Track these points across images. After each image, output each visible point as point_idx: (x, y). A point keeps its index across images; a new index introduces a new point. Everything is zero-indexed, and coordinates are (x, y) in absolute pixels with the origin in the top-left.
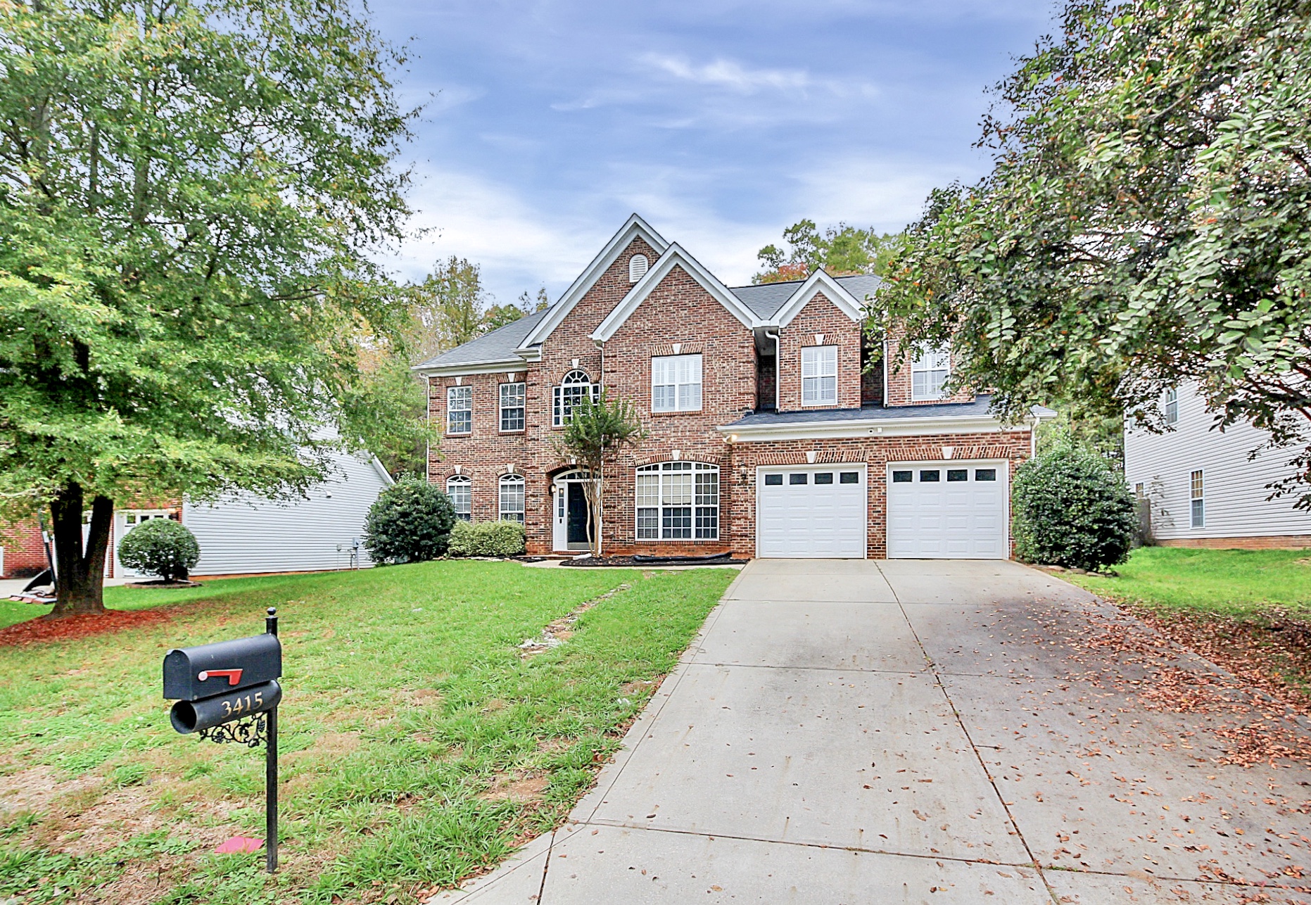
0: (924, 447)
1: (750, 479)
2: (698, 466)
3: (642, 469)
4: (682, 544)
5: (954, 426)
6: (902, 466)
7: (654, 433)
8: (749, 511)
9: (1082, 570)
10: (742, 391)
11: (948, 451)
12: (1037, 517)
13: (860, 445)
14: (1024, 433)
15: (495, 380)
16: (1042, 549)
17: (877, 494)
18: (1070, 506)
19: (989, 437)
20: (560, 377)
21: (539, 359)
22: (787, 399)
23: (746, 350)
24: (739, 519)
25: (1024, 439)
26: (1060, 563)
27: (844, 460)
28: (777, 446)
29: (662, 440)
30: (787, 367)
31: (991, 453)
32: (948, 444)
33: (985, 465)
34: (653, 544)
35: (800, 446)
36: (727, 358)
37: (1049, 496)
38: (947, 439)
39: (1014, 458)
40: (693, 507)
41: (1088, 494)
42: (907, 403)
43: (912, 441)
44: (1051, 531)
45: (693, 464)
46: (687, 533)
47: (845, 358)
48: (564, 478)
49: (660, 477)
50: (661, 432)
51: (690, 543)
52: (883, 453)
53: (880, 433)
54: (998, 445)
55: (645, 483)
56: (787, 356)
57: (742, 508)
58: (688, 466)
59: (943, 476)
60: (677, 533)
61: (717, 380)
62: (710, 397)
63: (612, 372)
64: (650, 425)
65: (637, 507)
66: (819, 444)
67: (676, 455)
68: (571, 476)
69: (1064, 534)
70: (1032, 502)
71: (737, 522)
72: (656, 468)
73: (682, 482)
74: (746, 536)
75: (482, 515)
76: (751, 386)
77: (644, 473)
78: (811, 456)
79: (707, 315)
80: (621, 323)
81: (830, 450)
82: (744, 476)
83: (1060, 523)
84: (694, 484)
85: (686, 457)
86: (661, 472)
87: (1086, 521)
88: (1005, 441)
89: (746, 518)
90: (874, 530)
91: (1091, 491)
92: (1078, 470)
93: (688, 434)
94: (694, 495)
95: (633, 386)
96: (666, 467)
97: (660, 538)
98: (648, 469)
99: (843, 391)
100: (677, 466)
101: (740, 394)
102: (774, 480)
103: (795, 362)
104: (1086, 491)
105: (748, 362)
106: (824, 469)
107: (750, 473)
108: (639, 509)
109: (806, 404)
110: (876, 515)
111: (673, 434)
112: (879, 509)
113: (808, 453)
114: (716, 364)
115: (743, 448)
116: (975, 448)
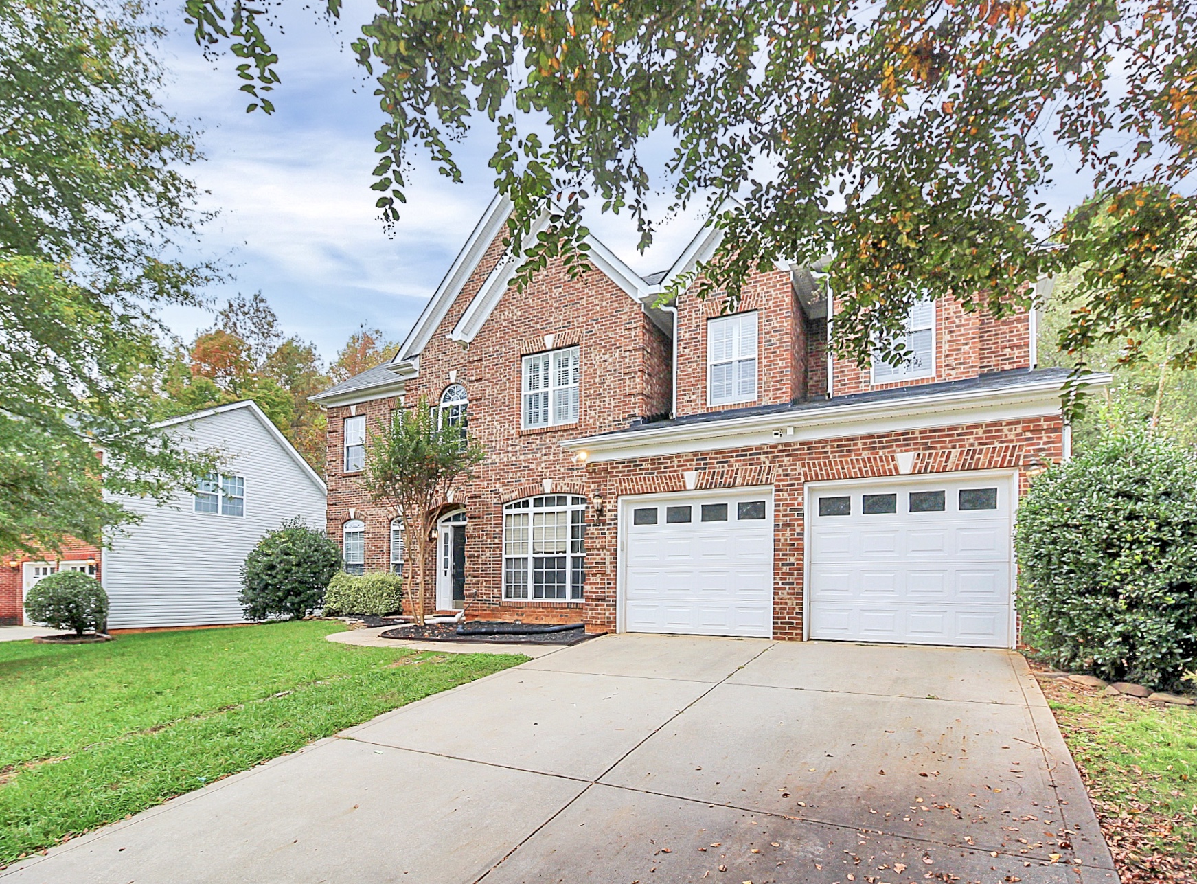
0: (865, 455)
1: (609, 515)
2: (575, 501)
3: (509, 507)
4: (553, 607)
5: (918, 416)
6: (832, 488)
7: (522, 457)
8: (608, 562)
9: (1139, 689)
10: (628, 392)
11: (906, 460)
12: (1047, 578)
13: (763, 458)
14: (1047, 419)
15: (386, 406)
16: (1059, 640)
17: (788, 535)
18: (1118, 555)
19: (980, 431)
20: (437, 394)
21: (416, 375)
22: (686, 398)
23: (633, 333)
24: (594, 575)
25: (1048, 430)
26: (1095, 670)
27: (739, 481)
28: (644, 465)
29: (532, 466)
30: (687, 351)
31: (984, 459)
32: (906, 447)
33: (977, 480)
34: (519, 606)
35: (676, 463)
36: (610, 347)
37: (1072, 535)
38: (905, 439)
39: (1027, 466)
40: (569, 555)
41: (1159, 530)
42: (862, 388)
43: (844, 446)
44: (1074, 607)
45: (569, 498)
46: (561, 591)
47: (769, 328)
48: (448, 520)
49: (531, 516)
50: (530, 456)
51: (562, 606)
52: (799, 469)
53: (789, 436)
54: (997, 445)
55: (513, 525)
56: (687, 336)
57: (598, 559)
58: (562, 500)
59: (903, 502)
60: (550, 592)
61: (597, 380)
62: (588, 403)
63: (477, 380)
64: (518, 448)
65: (504, 556)
66: (702, 460)
67: (547, 486)
68: (456, 518)
69: (1105, 613)
70: (1038, 546)
71: (592, 579)
72: (526, 504)
73: (553, 522)
74: (603, 600)
75: (374, 566)
76: (638, 383)
77: (513, 511)
78: (691, 478)
79: (586, 290)
80: (486, 316)
81: (718, 468)
82: (600, 512)
83: (1094, 591)
84: (569, 525)
85: (559, 489)
86: (531, 509)
87: (1152, 586)
88: (1011, 436)
89: (603, 574)
90: (784, 594)
91: (1164, 524)
92: (1142, 482)
93: (561, 456)
94: (569, 540)
95: (500, 397)
96: (538, 502)
97: (530, 598)
98: (517, 505)
99: (764, 378)
100: (549, 501)
101: (625, 396)
102: (645, 516)
103: (699, 342)
104: (1152, 524)
105: (636, 350)
106: (714, 497)
107: (609, 507)
108: (507, 559)
109: (715, 403)
110: (786, 569)
111: (544, 458)
112: (792, 560)
113: (685, 474)
114: (596, 357)
115: (600, 471)
116: (955, 453)
